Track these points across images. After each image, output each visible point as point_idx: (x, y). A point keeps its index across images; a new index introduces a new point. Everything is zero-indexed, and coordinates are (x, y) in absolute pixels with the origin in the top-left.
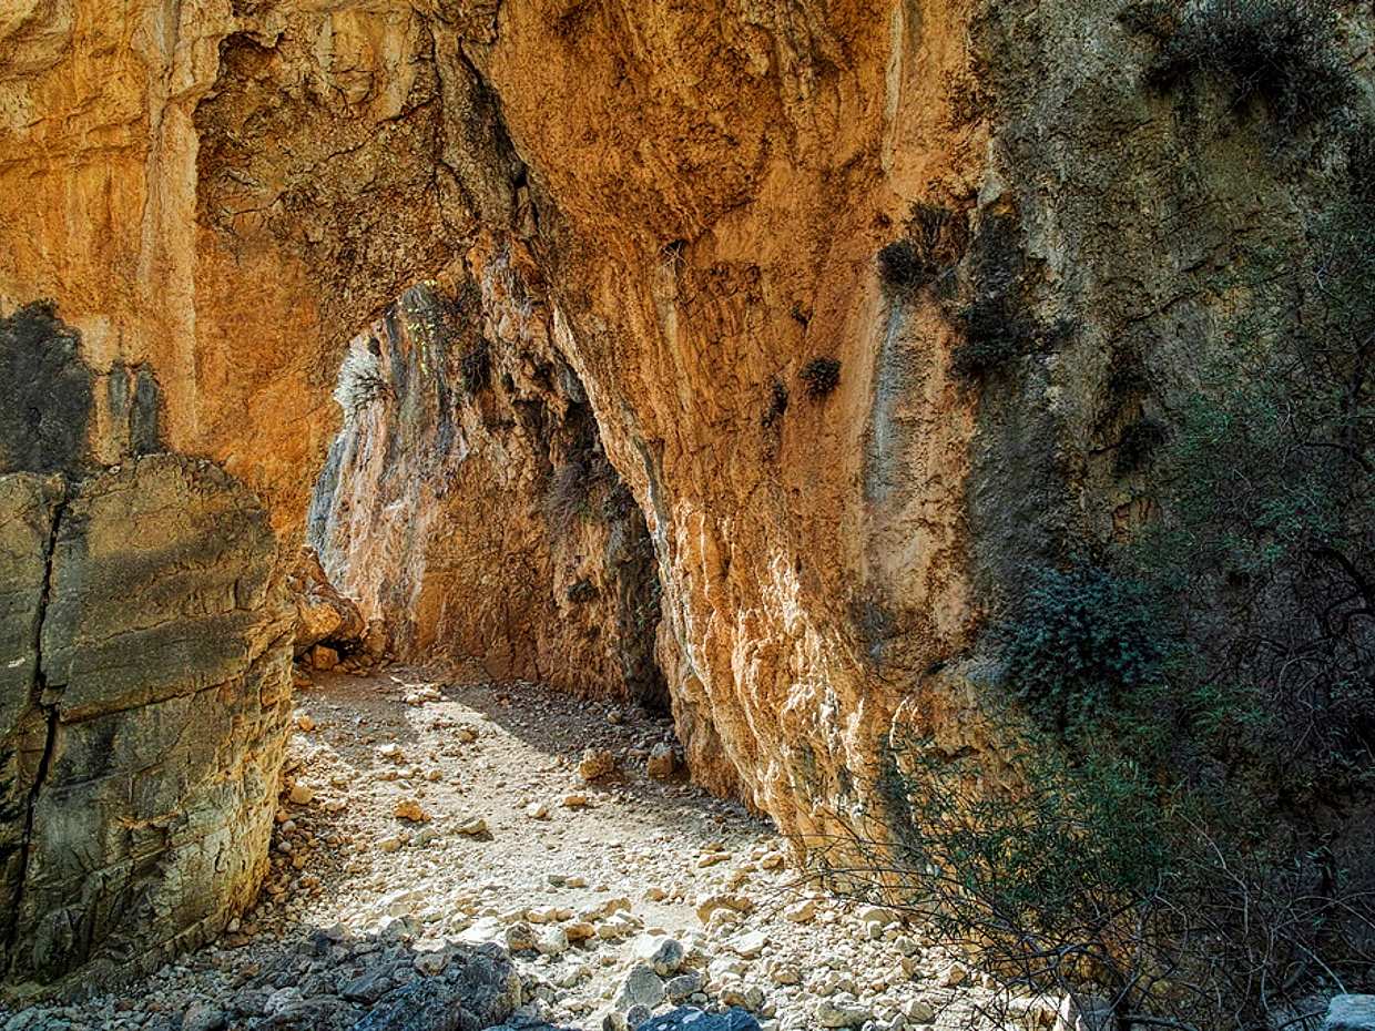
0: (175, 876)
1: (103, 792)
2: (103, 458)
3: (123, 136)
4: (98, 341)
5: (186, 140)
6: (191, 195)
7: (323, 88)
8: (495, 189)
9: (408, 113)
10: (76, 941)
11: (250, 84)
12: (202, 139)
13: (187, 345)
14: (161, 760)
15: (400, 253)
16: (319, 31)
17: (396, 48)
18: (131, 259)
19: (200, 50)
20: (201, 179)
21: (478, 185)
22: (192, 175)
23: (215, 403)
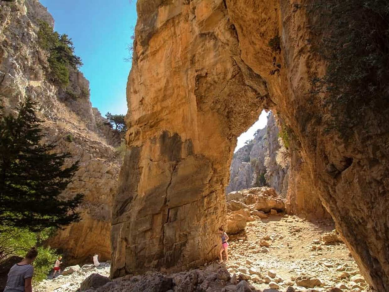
0: (188, 247)
1: (175, 224)
2: (183, 157)
3: (184, 101)
4: (184, 137)
5: (193, 97)
6: (196, 107)
7: (216, 79)
8: (260, 86)
9: (233, 77)
10: (171, 260)
11: (204, 84)
12: (196, 96)
13: (197, 133)
14: (185, 218)
15: (244, 108)
16: (214, 69)
17: (229, 66)
18: (187, 121)
19: (192, 80)
20: (197, 103)
21: (255, 86)
22: (196, 104)
23: (202, 143)
